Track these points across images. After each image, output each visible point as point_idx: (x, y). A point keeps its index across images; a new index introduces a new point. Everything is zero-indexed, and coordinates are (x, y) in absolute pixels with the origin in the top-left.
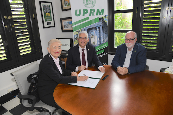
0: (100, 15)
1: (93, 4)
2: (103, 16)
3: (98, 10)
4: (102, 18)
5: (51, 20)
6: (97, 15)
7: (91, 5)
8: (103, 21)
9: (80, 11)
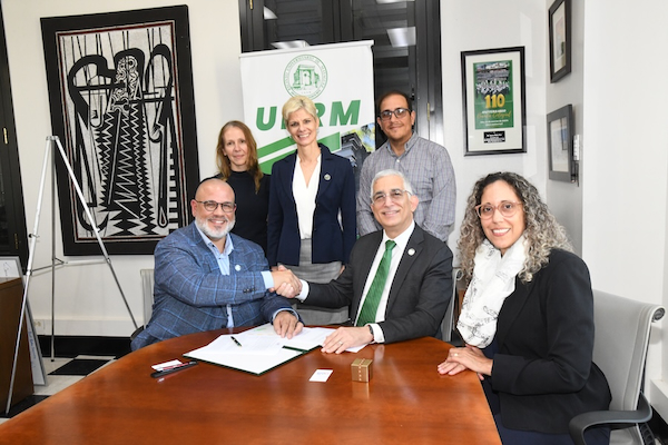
0: (344, 123)
1: (319, 85)
2: (356, 129)
3: (337, 106)
4: (353, 135)
5: (510, 124)
6: (333, 123)
7: (312, 90)
8: (357, 146)
9: (273, 110)
